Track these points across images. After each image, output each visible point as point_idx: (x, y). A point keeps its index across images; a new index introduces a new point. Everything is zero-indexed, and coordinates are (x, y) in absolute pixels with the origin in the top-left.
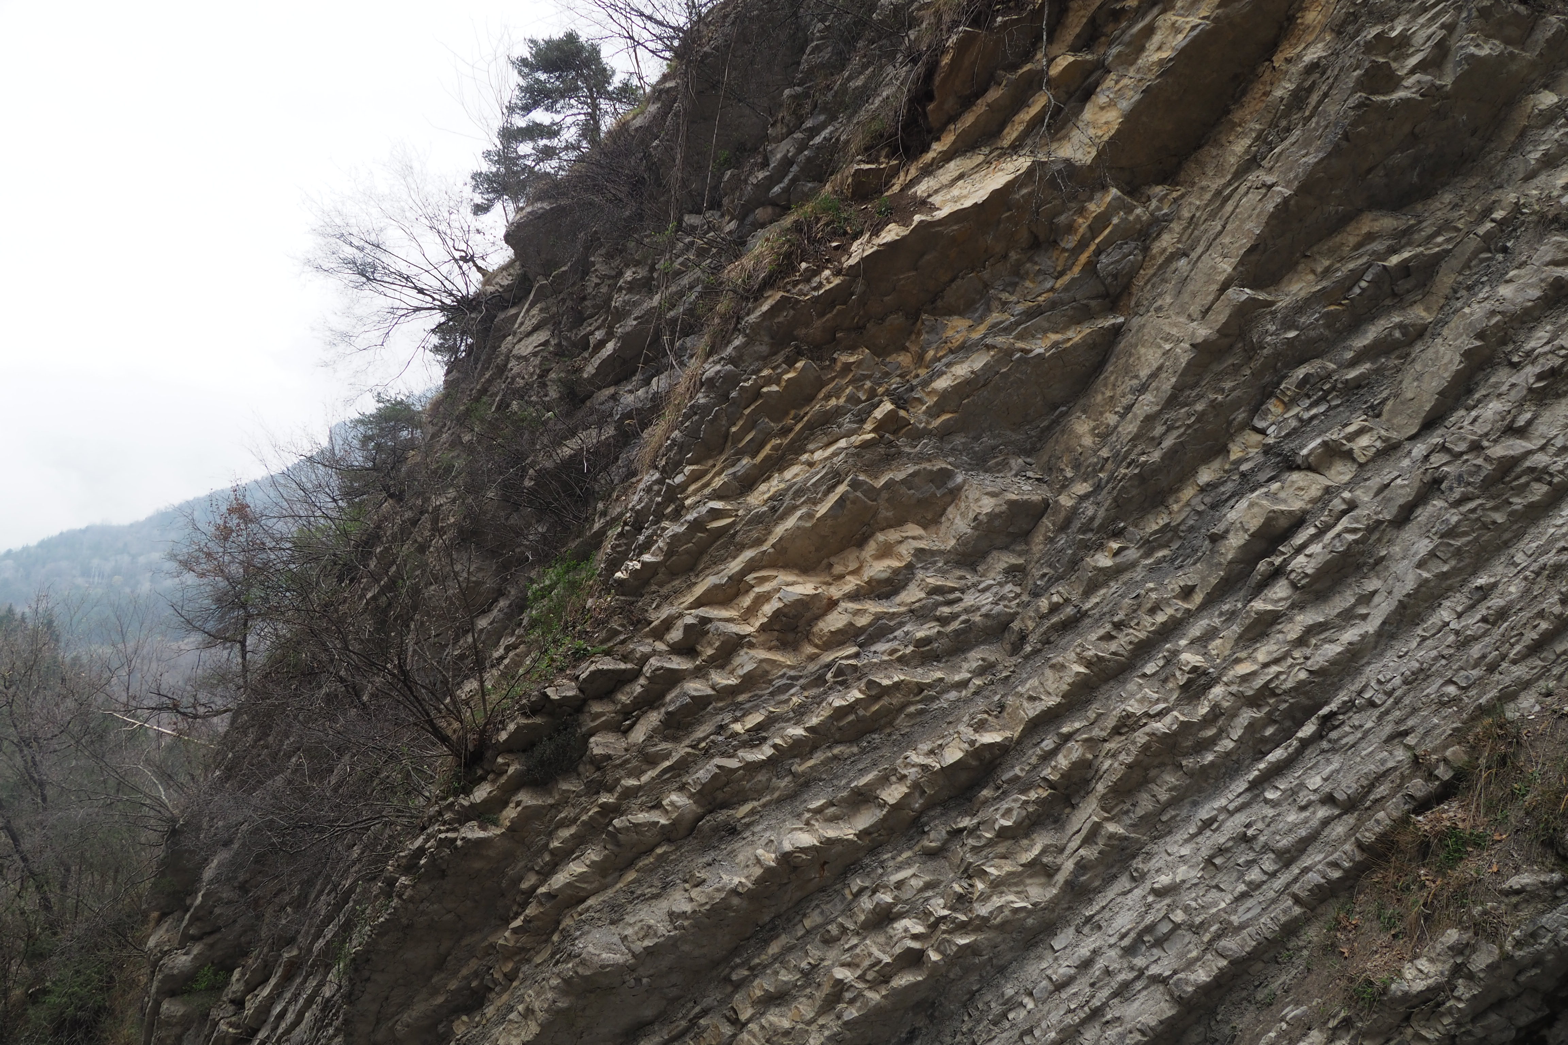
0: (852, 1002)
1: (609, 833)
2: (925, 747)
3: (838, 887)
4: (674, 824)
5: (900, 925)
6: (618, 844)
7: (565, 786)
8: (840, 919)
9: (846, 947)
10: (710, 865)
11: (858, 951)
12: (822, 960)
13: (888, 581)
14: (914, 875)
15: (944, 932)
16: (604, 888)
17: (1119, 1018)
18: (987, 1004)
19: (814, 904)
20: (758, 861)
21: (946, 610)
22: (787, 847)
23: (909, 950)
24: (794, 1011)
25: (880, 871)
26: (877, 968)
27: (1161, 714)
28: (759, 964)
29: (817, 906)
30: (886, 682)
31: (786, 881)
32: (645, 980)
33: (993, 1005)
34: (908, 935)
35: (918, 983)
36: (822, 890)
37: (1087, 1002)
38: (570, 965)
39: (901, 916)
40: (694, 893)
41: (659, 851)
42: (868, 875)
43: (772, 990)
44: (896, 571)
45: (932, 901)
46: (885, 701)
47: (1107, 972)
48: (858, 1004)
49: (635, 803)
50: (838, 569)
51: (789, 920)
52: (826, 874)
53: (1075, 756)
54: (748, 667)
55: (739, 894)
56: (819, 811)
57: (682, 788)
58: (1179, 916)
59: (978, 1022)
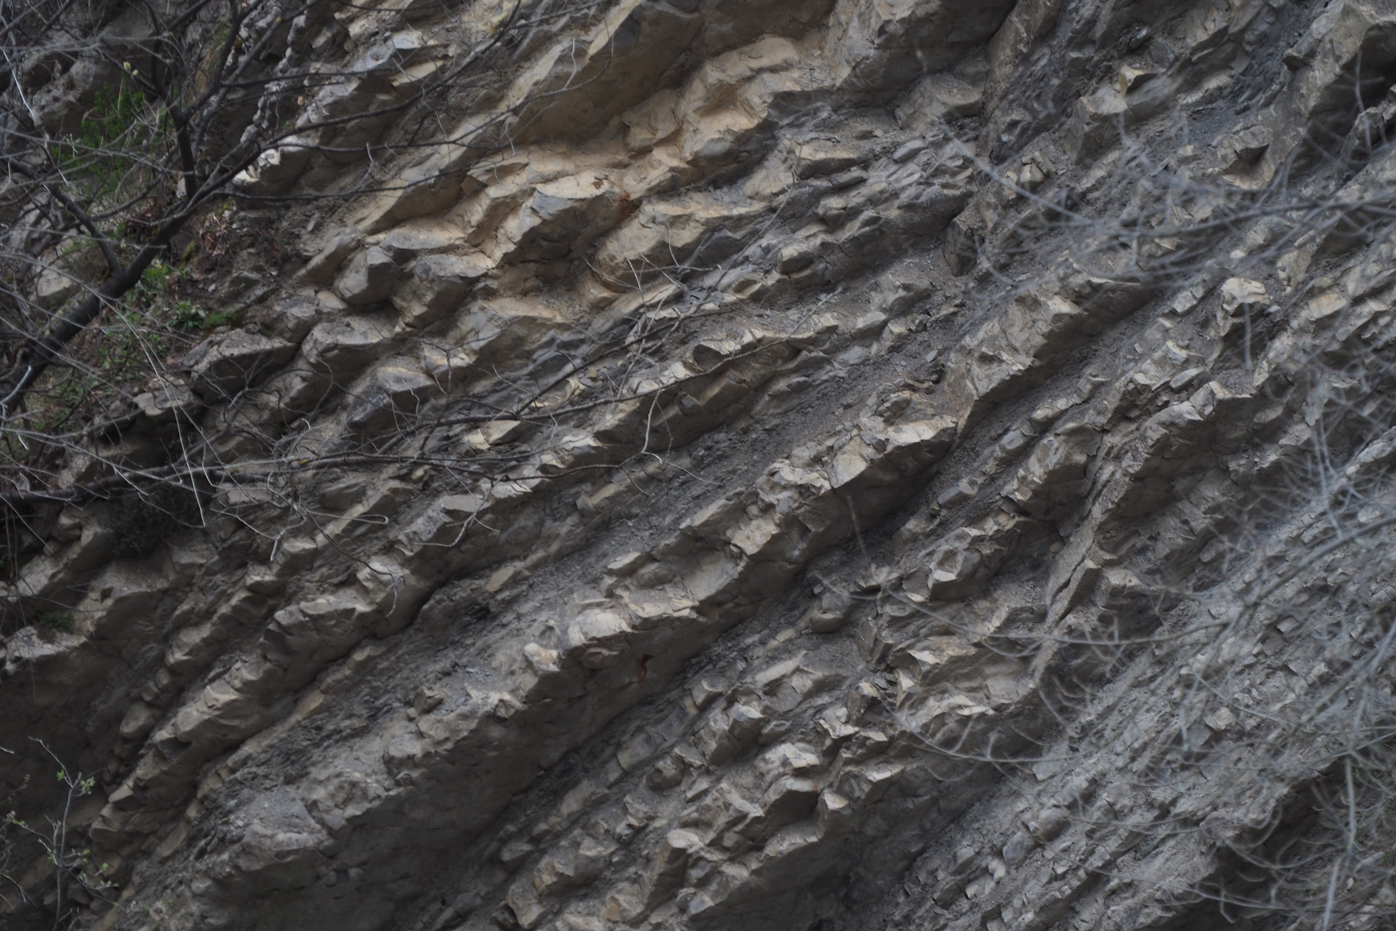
0: (702, 883)
1: (269, 634)
2: (804, 452)
3: (673, 694)
4: (381, 610)
5: (775, 755)
6: (287, 651)
7: (185, 558)
8: (677, 750)
9: (690, 794)
10: (447, 674)
11: (708, 800)
12: (651, 818)
13: (728, 156)
14: (798, 670)
15: (848, 762)
16: (270, 723)
17: (1129, 885)
18: (933, 873)
19: (633, 726)
20: (529, 664)
21: (834, 203)
22: (576, 638)
23: (791, 795)
24: (610, 905)
25: (741, 665)
26: (740, 827)
27: (1189, 387)
28: (547, 832)
29: (640, 729)
30: (729, 347)
31: (579, 693)
32: (353, 872)
33: (941, 875)
34: (788, 770)
35: (811, 847)
36: (647, 700)
37: (1083, 861)
38: (225, 856)
39: (776, 739)
40: (425, 724)
41: (359, 656)
42: (722, 672)
43: (570, 872)
44: (743, 138)
45: (828, 713)
46: (731, 378)
47: (1114, 813)
48: (714, 887)
49: (310, 579)
50: (639, 137)
51: (594, 755)
52: (650, 674)
53: (1053, 460)
54: (489, 333)
55: (501, 721)
56: (629, 571)
57: (389, 549)
58: (1222, 719)
59: (919, 903)
